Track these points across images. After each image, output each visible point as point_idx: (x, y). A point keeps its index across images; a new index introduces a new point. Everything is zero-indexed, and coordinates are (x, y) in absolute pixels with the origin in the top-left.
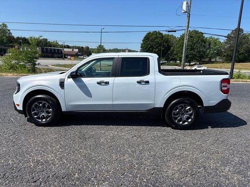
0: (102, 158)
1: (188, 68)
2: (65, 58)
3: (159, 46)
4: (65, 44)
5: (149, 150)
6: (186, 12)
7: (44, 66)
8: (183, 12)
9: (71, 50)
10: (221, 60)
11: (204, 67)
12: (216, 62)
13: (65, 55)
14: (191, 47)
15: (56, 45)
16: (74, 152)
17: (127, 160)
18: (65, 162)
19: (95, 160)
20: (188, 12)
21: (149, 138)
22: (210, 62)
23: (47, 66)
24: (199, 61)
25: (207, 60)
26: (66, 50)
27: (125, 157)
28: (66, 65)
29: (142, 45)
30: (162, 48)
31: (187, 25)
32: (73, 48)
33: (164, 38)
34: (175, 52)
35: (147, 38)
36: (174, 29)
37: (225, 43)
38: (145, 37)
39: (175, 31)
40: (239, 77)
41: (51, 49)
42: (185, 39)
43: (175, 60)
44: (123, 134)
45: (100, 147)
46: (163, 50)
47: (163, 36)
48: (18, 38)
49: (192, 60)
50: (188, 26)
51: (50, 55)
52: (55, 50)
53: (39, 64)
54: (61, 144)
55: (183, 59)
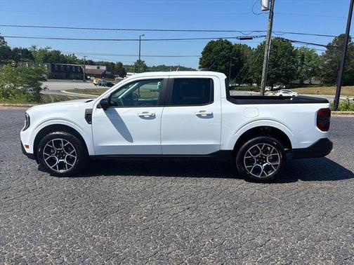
0: (130, 252)
1: (270, 94)
2: (87, 79)
3: (226, 61)
4: (87, 59)
5: (212, 235)
6: (267, 9)
7: (54, 91)
8: (263, 8)
9: (95, 67)
10: (318, 82)
11: (293, 93)
12: (310, 85)
13: (86, 75)
14: (274, 64)
15: (73, 60)
16: (83, 240)
17: (173, 254)
18: (66, 260)
19: (117, 255)
20: (270, 10)
21: (212, 212)
22: (302, 85)
23: (59, 91)
24: (285, 84)
25: (298, 81)
26: (87, 67)
27: (170, 249)
28: (88, 89)
29: (201, 59)
30: (231, 65)
31: (269, 29)
32: (99, 64)
33: (234, 49)
34: (250, 70)
35: (209, 50)
36: (250, 36)
37: (325, 56)
38: (206, 48)
39: (251, 39)
40: (347, 107)
41: (65, 67)
42: (266, 50)
43: (250, 82)
44: (168, 205)
45: (129, 230)
46: (232, 67)
47: (232, 47)
48: (16, 50)
49: (275, 83)
50: (271, 31)
51: (64, 75)
52: (71, 67)
53: (45, 88)
54: (62, 225)
55: (263, 80)
